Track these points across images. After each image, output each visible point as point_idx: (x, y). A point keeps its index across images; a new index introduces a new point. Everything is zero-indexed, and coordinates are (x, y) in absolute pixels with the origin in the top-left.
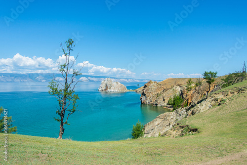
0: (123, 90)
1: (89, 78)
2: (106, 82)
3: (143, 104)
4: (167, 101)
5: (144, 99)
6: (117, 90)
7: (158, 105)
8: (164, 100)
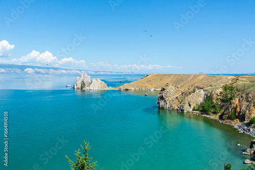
0: (104, 87)
1: (36, 69)
2: (82, 78)
3: (161, 109)
4: (192, 106)
5: (162, 103)
6: (96, 88)
7: (185, 111)
8: (190, 105)
